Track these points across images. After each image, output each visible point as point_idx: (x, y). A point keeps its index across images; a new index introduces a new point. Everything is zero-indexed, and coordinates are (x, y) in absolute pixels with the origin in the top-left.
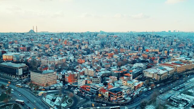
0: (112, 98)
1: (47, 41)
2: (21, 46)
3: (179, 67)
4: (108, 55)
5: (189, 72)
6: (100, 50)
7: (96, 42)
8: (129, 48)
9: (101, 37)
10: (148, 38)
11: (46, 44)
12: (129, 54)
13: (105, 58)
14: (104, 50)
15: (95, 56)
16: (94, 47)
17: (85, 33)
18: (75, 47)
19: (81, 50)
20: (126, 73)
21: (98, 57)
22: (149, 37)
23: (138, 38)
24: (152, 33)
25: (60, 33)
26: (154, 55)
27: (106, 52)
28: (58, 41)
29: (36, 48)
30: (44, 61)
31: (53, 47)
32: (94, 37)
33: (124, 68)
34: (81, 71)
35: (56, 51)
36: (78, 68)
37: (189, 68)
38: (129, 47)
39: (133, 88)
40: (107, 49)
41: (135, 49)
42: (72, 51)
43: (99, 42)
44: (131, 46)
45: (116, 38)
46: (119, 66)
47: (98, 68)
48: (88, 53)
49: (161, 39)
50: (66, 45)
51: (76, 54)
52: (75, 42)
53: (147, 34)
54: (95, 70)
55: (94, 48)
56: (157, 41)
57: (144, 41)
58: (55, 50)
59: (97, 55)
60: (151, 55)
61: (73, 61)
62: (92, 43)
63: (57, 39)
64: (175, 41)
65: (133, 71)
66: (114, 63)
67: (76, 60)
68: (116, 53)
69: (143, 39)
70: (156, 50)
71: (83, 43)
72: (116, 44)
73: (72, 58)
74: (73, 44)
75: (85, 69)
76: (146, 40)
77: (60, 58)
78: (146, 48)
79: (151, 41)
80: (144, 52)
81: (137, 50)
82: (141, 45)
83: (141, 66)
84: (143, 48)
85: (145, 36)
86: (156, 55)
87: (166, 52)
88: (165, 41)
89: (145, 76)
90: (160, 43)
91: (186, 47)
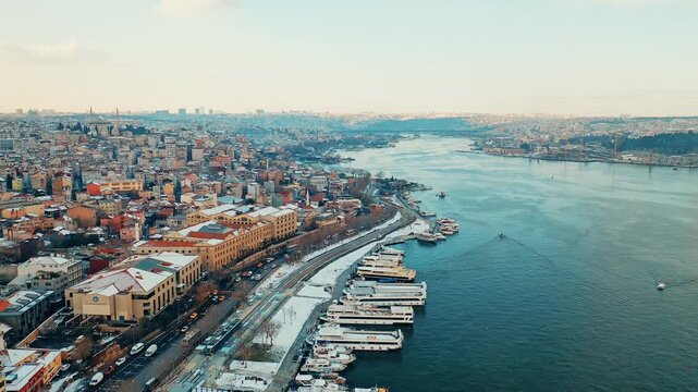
3: (218, 248)
5: (252, 259)
8: (10, 186)
10: (99, 137)
12: (7, 213)
22: (104, 133)
23: (58, 137)
24: (112, 117)
26: (125, 204)
37: (250, 245)
38: (10, 178)
41: (38, 186)
44: (20, 174)
49: (152, 141)
53: (94, 120)
56: (137, 146)
57: (83, 148)
60: (109, 207)
64: (200, 145)
69: (80, 141)
70: (131, 186)
76: (93, 146)
78: (89, 179)
79: (115, 149)
80: (81, 196)
81: (49, 191)
82: (67, 170)
83: (55, 270)
84: (77, 178)
85: (87, 130)
86: (134, 206)
87: (169, 188)
88: (164, 148)
89: (76, 312)
90: (147, 155)
91: (236, 165)
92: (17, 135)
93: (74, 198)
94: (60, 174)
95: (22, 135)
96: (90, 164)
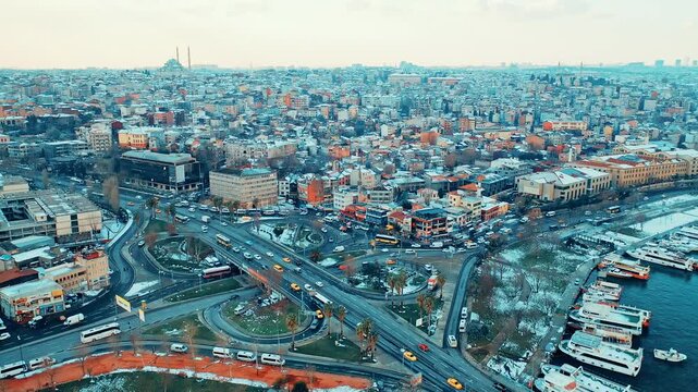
0: (419, 232)
1: (229, 96)
2: (157, 109)
3: (627, 171)
4: (419, 139)
5: (659, 186)
6: (396, 124)
7: (384, 99)
8: (491, 120)
9: (402, 84)
10: (563, 87)
11: (230, 104)
12: (487, 135)
13: (411, 147)
14: (410, 123)
15: (379, 141)
16: (376, 114)
17: (349, 71)
18: (319, 113)
19: (337, 124)
20: (467, 182)
21: (389, 143)
22: (567, 83)
23: (529, 86)
25: (266, 71)
26: (568, 138)
27: (416, 130)
28: (265, 95)
29: (202, 114)
30: (234, 148)
31: (250, 113)
32: (380, 83)
33: (463, 170)
34: (341, 176)
35: (261, 125)
36: (331, 168)
37: (660, 176)
38: (491, 114)
39: (477, 213)
40: (418, 121)
41: (509, 120)
42: (309, 127)
43: (393, 98)
44: (498, 112)
45: (452, 87)
46: (449, 167)
47: (388, 170)
48: (359, 133)
49: (608, 91)
50: (289, 109)
51: (324, 135)
52: (316, 99)
53: (560, 72)
54: (378, 173)
55: (376, 116)
56: (594, 95)
57: (547, 96)
58: (258, 122)
59: (386, 138)
60: (555, 139)
61: (314, 151)
62: (372, 101)
63: (258, 88)
64: (655, 96)
65: (487, 177)
66: (434, 158)
67: (325, 150)
68: (447, 131)
69: (546, 90)
70: (577, 126)
71: (342, 101)
72: (450, 105)
73: (311, 143)
74: (312, 105)
75: (350, 170)
76: (556, 94)
77: (279, 143)
78: (547, 118)
79: (573, 97)
80: (538, 130)
81: (516, 124)
82: (530, 110)
83: (512, 167)
84: (537, 117)
85: (553, 80)
86: (574, 139)
87: (608, 130)
88: (618, 98)
89: (520, 191)
90: (601, 103)
91: (689, 116)
92: (499, 84)
93: (532, 130)
94: (526, 113)
95: (503, 85)
96: (549, 108)
